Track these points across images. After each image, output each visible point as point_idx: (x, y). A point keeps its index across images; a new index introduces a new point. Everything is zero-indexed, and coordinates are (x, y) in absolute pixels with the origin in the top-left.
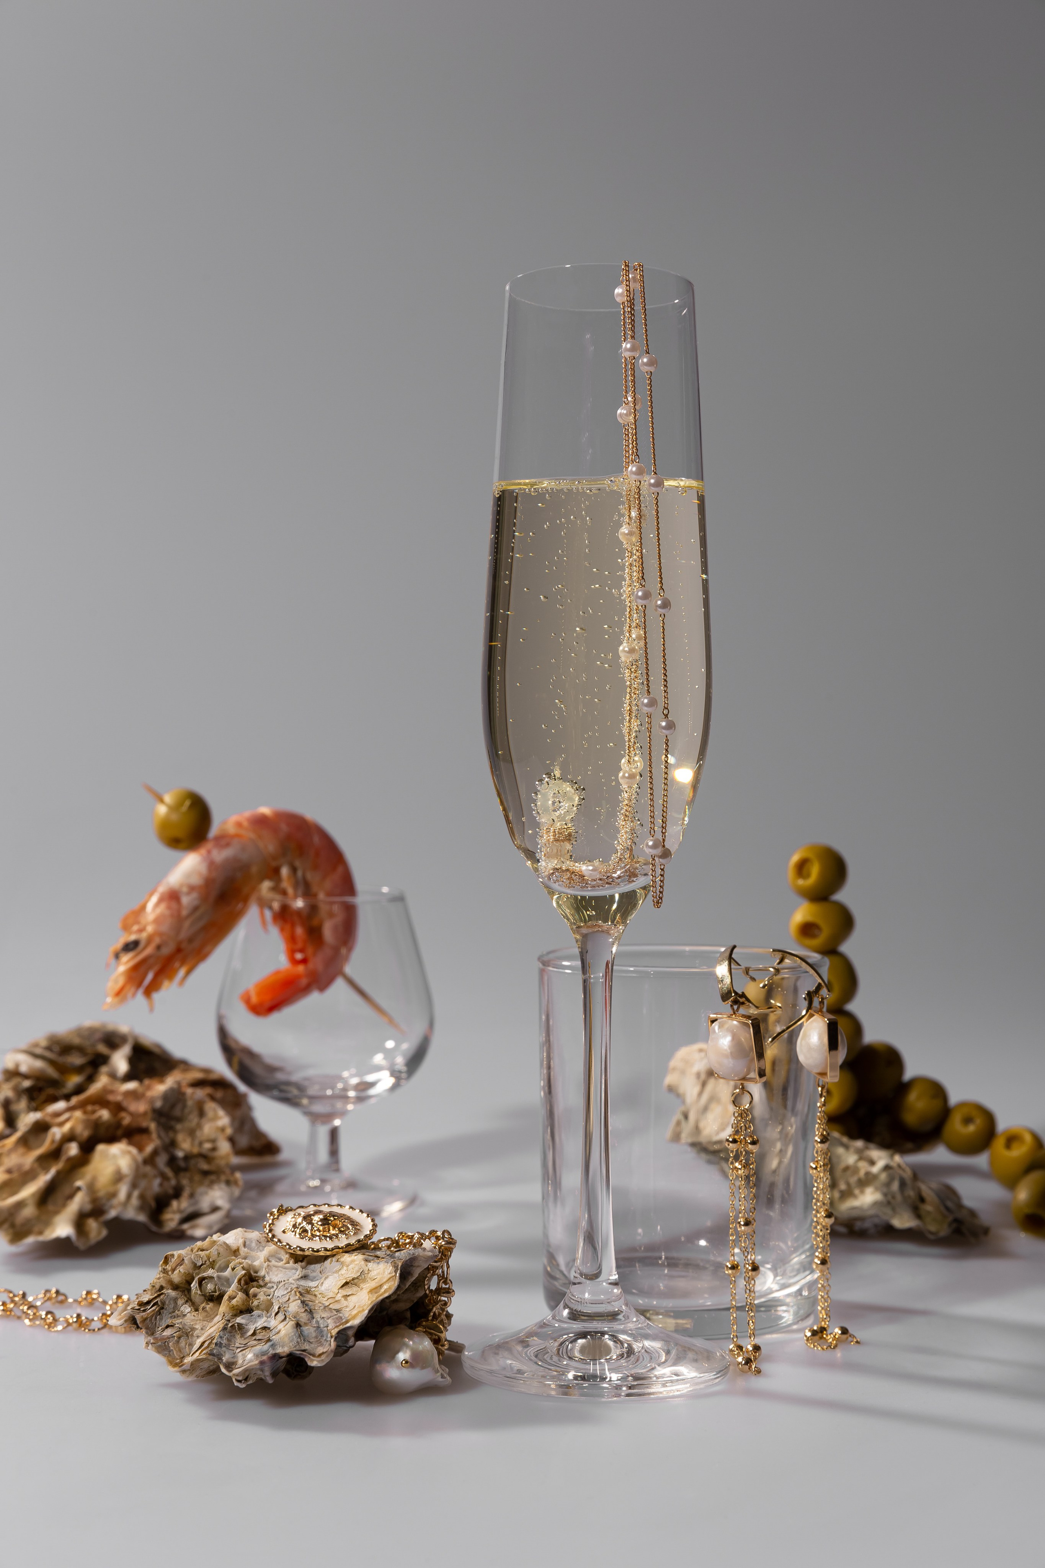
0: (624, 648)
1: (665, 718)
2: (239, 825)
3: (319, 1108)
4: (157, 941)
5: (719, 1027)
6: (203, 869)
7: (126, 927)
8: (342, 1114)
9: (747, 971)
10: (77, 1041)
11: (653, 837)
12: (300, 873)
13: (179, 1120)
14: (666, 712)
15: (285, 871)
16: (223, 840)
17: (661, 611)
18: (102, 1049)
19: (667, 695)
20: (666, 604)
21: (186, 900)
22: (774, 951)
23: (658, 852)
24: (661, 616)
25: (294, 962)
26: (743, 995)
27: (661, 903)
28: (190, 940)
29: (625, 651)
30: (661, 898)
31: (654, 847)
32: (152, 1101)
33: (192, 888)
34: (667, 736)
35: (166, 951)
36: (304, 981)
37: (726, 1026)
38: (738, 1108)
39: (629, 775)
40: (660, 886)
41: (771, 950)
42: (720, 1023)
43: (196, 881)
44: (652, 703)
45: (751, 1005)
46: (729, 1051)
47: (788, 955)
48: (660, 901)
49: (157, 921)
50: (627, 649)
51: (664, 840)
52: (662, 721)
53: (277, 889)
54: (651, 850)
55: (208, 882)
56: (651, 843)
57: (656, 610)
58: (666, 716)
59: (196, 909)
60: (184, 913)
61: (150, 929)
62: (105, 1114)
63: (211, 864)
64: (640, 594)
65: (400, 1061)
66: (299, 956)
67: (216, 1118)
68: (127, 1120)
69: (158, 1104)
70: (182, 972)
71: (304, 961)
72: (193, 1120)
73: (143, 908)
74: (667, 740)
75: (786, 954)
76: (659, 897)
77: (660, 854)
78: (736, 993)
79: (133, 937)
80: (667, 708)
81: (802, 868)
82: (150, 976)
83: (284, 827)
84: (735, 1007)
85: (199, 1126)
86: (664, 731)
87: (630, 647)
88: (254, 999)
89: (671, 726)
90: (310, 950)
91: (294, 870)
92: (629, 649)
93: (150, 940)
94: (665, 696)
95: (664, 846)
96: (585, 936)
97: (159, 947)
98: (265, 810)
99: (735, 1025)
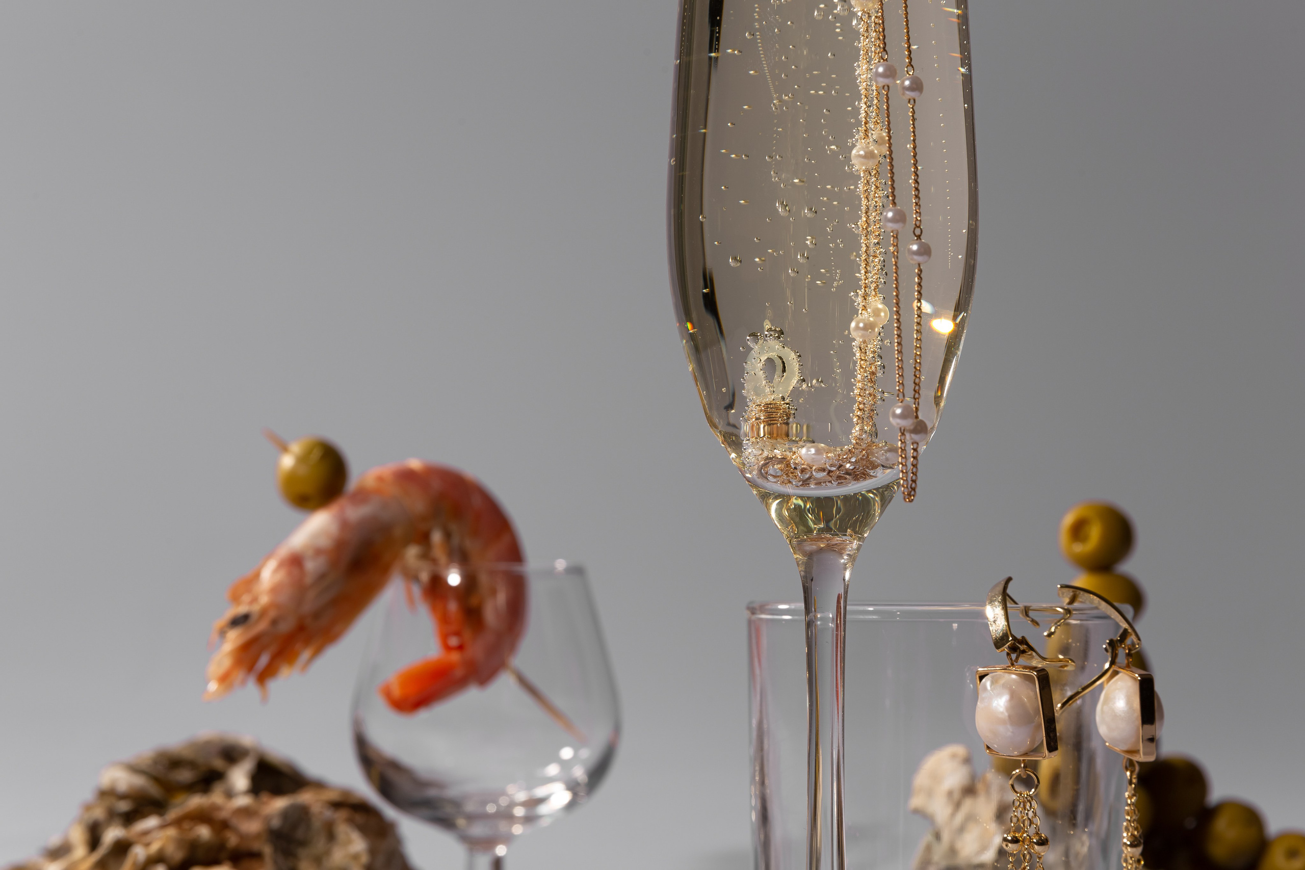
0: (858, 152)
1: (917, 239)
2: (380, 479)
3: (478, 830)
4: (272, 614)
5: (992, 683)
6: (334, 529)
7: (235, 598)
8: (507, 839)
9: (1026, 611)
10: (187, 754)
11: (901, 402)
12: (456, 541)
13: (303, 843)
14: (918, 232)
15: (437, 537)
16: (362, 496)
17: (910, 94)
18: (218, 763)
19: (919, 209)
20: (917, 86)
21: (312, 566)
22: (1062, 587)
23: (908, 423)
24: (909, 102)
25: (447, 648)
26: (1023, 641)
27: (914, 496)
28: (317, 615)
29: (860, 156)
30: (914, 489)
31: (903, 416)
32: (268, 819)
33: (318, 552)
34: (919, 265)
35: (285, 627)
36: (459, 673)
37: (1002, 682)
38: (1019, 795)
39: (865, 325)
40: (913, 473)
41: (1059, 586)
42: (992, 677)
43: (325, 542)
44: (900, 217)
45: (1034, 654)
46: (1006, 714)
47: (1082, 593)
48: (913, 493)
49: (275, 590)
50: (862, 153)
51: (917, 409)
52: (912, 244)
53: (426, 555)
54: (899, 421)
55: (339, 545)
56: (898, 411)
57: (903, 94)
58: (919, 237)
59: (322, 577)
60: (309, 580)
61: (264, 600)
62: (204, 832)
63: (344, 524)
64: (881, 70)
65: (579, 773)
66: (454, 641)
67: (349, 842)
68: (233, 840)
69: (276, 823)
70: (305, 655)
71: (460, 648)
72: (320, 844)
73: (257, 576)
74: (920, 270)
75: (1078, 592)
76: (911, 488)
77: (912, 428)
78: (1014, 638)
79: (242, 609)
80: (919, 227)
81: (1078, 530)
82: (264, 660)
83: (436, 485)
84: (1014, 656)
85: (328, 853)
86: (916, 257)
87: (866, 150)
88: (397, 692)
89: (925, 251)
90: (467, 634)
91: (448, 535)
92: (865, 152)
93: (263, 612)
94: (916, 210)
95: (917, 417)
96: (810, 555)
97: (274, 622)
98: (415, 463)
99: (1014, 680)
